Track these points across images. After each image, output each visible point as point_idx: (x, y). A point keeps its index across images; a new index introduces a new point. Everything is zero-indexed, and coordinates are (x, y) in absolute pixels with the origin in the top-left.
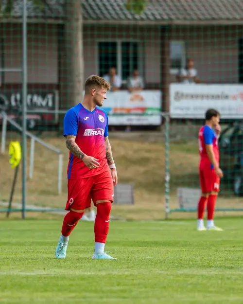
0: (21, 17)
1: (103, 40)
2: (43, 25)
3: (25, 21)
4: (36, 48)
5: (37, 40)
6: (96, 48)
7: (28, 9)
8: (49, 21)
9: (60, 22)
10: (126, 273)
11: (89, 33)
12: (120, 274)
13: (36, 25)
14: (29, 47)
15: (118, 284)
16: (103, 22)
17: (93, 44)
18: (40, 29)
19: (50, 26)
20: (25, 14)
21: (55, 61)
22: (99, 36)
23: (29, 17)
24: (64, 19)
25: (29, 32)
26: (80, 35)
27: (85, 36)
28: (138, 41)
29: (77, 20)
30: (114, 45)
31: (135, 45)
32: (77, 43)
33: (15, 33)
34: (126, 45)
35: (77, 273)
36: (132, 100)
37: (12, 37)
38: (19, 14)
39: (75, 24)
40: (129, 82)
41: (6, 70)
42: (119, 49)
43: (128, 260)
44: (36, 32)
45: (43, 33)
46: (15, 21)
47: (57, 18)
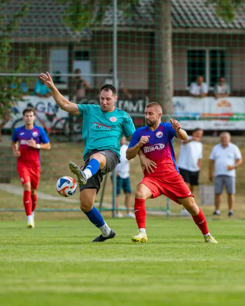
0: (112, 26)
1: (190, 48)
2: (132, 33)
3: (115, 30)
4: (126, 54)
5: (126, 47)
6: (185, 54)
7: (119, 18)
8: (141, 30)
9: (150, 30)
10: (203, 260)
11: (177, 39)
12: (198, 260)
13: (126, 33)
14: (119, 54)
15: (193, 268)
16: (190, 31)
17: (180, 50)
18: (129, 36)
19: (140, 34)
20: (116, 23)
21: (144, 66)
22: (187, 44)
23: (119, 26)
24: (153, 27)
25: (119, 39)
26: (169, 43)
27: (174, 43)
28: (224, 48)
29: (167, 28)
30: (202, 52)
31: (222, 52)
32: (166, 50)
33: (106, 39)
34: (213, 52)
35: (156, 259)
36: (219, 105)
37: (103, 43)
38: (110, 23)
39: (163, 31)
40: (216, 88)
41: (98, 75)
42: (207, 55)
43: (206, 249)
44: (126, 39)
45: (133, 40)
46: (107, 29)
47: (146, 27)
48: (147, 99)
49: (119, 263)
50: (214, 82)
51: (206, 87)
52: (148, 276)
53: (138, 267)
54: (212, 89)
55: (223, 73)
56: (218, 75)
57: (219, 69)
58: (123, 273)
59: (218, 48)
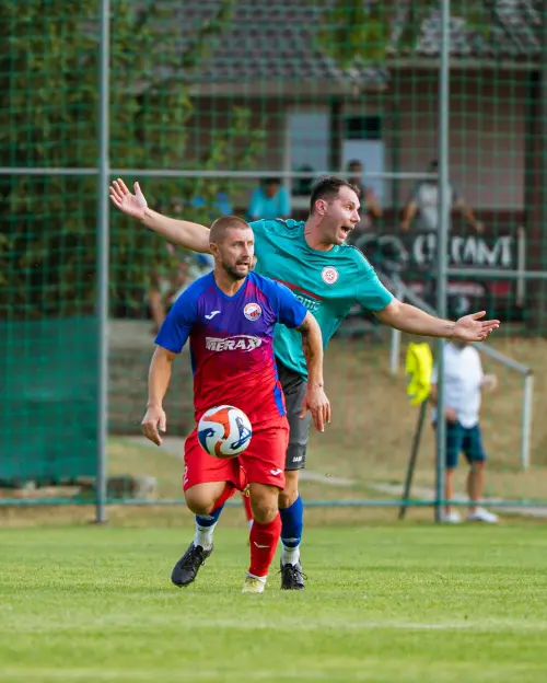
0: (437, 55)
2: (487, 73)
3: (445, 64)
4: (471, 124)
5: (472, 106)
7: (454, 36)
8: (510, 65)
9: (530, 66)
13: (471, 72)
14: (454, 123)
18: (480, 80)
19: (504, 74)
20: (447, 49)
21: (516, 154)
23: (456, 55)
24: (536, 58)
25: (454, 88)
33: (422, 88)
37: (414, 97)
38: (433, 49)
41: (402, 175)
44: (472, 89)
45: (488, 90)
46: (427, 63)
47: (521, 58)
48: (522, 233)
49: (450, 634)
52: (522, 667)
53: (498, 644)
58: (462, 658)
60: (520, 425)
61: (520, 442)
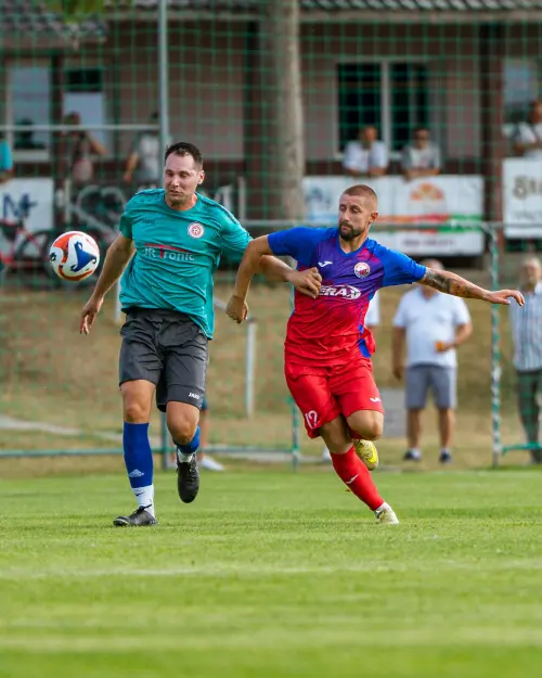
0: (155, 8)
1: (344, 59)
2: (205, 25)
3: (164, 17)
4: (190, 76)
5: (190, 58)
6: (332, 73)
8: (227, 16)
9: (246, 17)
10: (380, 569)
11: (311, 39)
12: (367, 569)
13: (189, 24)
14: (173, 75)
15: (358, 589)
16: (343, 18)
17: (319, 64)
18: (197, 32)
19: (222, 26)
20: (164, 2)
21: (235, 105)
22: (336, 48)
23: (174, 8)
24: (253, 9)
25: (173, 39)
26: (294, 48)
27: (304, 48)
28: (425, 58)
29: (287, 12)
30: (371, 70)
31: (420, 68)
32: (286, 65)
33: (141, 41)
34: (399, 68)
35: (268, 569)
36: (416, 196)
37: (133, 49)
38: (151, 2)
39: (278, 19)
40: (407, 155)
41: (121, 127)
42: (386, 75)
43: (388, 543)
44: (189, 40)
45: (206, 42)
46: (144, 16)
47: (237, 9)
48: (242, 182)
49: (178, 580)
50: (402, 139)
51: (382, 153)
52: (250, 610)
53: (225, 588)
54: (397, 156)
55: (423, 117)
56: (412, 124)
57: (412, 108)
58: (189, 603)
59: (409, 58)
60: (244, 373)
61: (243, 388)
